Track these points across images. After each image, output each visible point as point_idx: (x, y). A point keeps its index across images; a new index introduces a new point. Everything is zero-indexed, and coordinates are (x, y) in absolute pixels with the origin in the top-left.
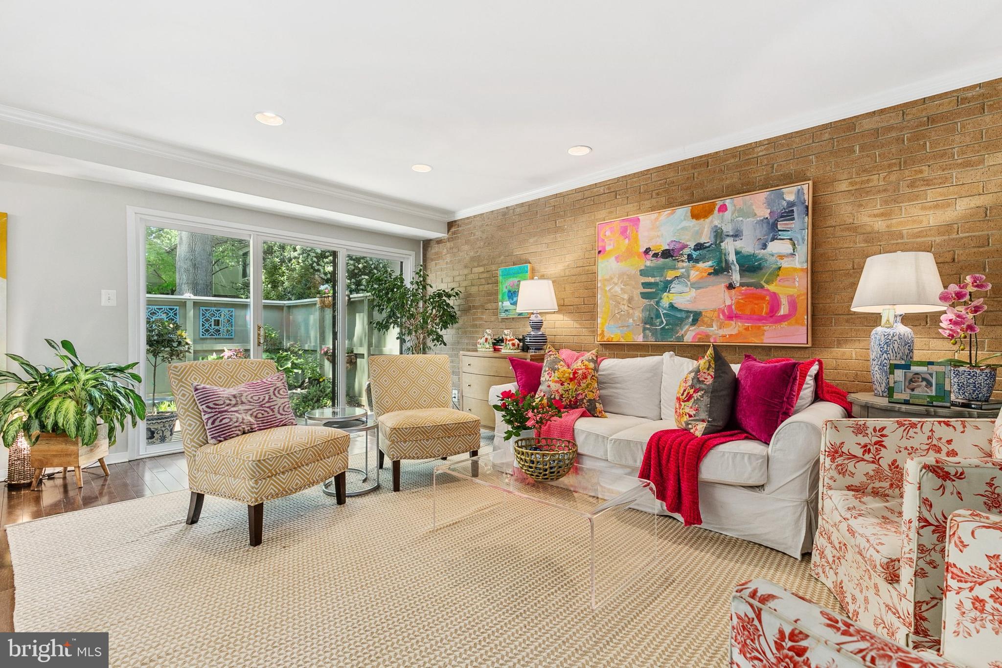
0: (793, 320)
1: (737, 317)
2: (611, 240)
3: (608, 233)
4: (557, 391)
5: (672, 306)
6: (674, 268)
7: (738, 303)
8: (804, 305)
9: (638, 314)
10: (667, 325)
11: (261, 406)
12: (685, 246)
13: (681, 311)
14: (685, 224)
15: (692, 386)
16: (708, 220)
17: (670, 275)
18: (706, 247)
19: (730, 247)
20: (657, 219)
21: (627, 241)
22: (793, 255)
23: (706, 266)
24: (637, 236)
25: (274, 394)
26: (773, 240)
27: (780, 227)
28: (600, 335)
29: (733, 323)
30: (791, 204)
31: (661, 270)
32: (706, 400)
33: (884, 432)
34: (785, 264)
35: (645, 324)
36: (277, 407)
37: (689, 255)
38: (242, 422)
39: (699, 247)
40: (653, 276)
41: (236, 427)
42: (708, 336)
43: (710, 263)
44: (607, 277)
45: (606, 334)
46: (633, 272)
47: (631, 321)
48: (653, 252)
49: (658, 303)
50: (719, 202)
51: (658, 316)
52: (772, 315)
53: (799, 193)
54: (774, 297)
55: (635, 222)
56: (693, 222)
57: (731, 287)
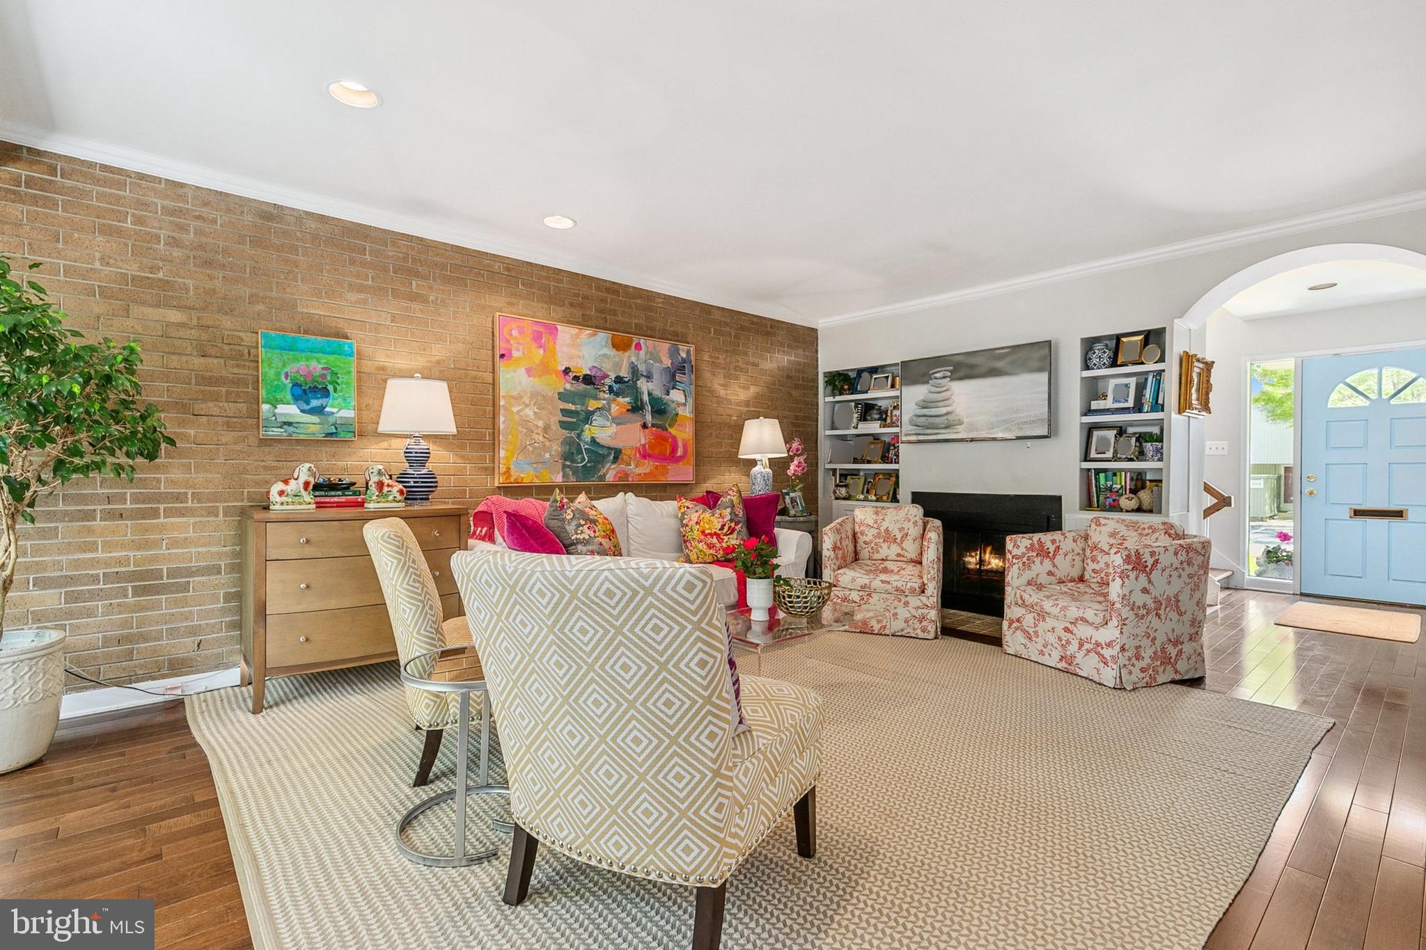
0: (685, 461)
1: (650, 456)
2: (519, 344)
3: (515, 333)
5: (593, 440)
6: (596, 398)
7: (650, 442)
8: (691, 448)
9: (556, 448)
10: (588, 462)
12: (606, 376)
13: (603, 446)
14: (606, 351)
15: (731, 520)
16: (627, 354)
17: (592, 405)
18: (625, 382)
19: (644, 386)
20: (577, 336)
21: (541, 351)
22: (685, 404)
23: (625, 401)
24: (554, 348)
26: (673, 388)
27: (677, 379)
28: (504, 473)
29: (647, 461)
30: (684, 361)
31: (583, 397)
34: (681, 411)
35: (565, 460)
37: (610, 387)
39: (619, 380)
40: (574, 403)
42: (627, 475)
43: (628, 399)
44: (514, 393)
45: (511, 472)
46: (550, 394)
47: (547, 455)
48: (574, 374)
49: (579, 436)
50: (635, 339)
51: (579, 451)
52: (672, 458)
53: (688, 352)
54: (674, 438)
55: (553, 331)
56: (613, 352)
57: (644, 426)
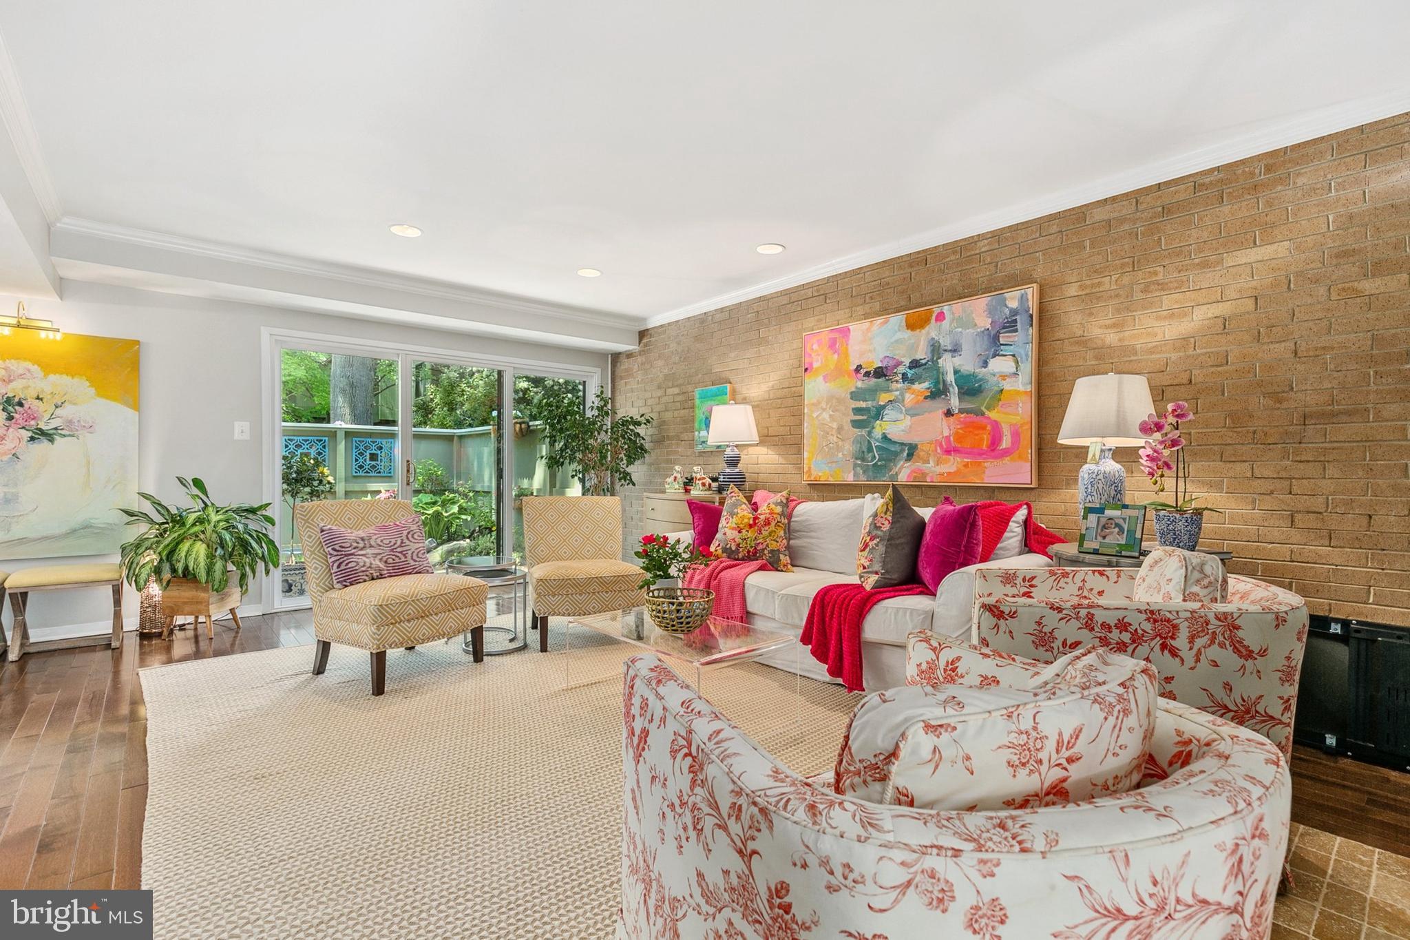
0: (1016, 455)
1: (956, 450)
2: (819, 355)
4: (734, 539)
5: (885, 437)
6: (888, 390)
7: (957, 433)
8: (1028, 435)
9: (849, 448)
10: (879, 460)
11: (392, 550)
12: (899, 363)
13: (895, 443)
14: (899, 335)
15: (869, 533)
16: (924, 331)
17: (883, 398)
18: (922, 365)
19: (948, 364)
20: (868, 329)
21: (836, 356)
22: (1016, 374)
23: (922, 387)
24: (847, 349)
25: (408, 538)
26: (994, 356)
27: (1002, 341)
28: (807, 472)
29: (951, 458)
30: (1014, 312)
31: (873, 392)
32: (882, 549)
33: (1034, 582)
34: (1007, 385)
35: (857, 459)
36: (410, 552)
37: (903, 374)
38: (370, 567)
39: (915, 364)
40: (865, 400)
41: (363, 571)
42: (924, 475)
43: (926, 385)
44: (814, 401)
45: (812, 472)
46: (843, 395)
47: (840, 455)
48: (865, 370)
49: (870, 433)
50: (936, 309)
51: (870, 449)
52: (994, 449)
53: (1023, 299)
54: (996, 426)
55: (846, 332)
56: (908, 334)
57: (949, 413)
